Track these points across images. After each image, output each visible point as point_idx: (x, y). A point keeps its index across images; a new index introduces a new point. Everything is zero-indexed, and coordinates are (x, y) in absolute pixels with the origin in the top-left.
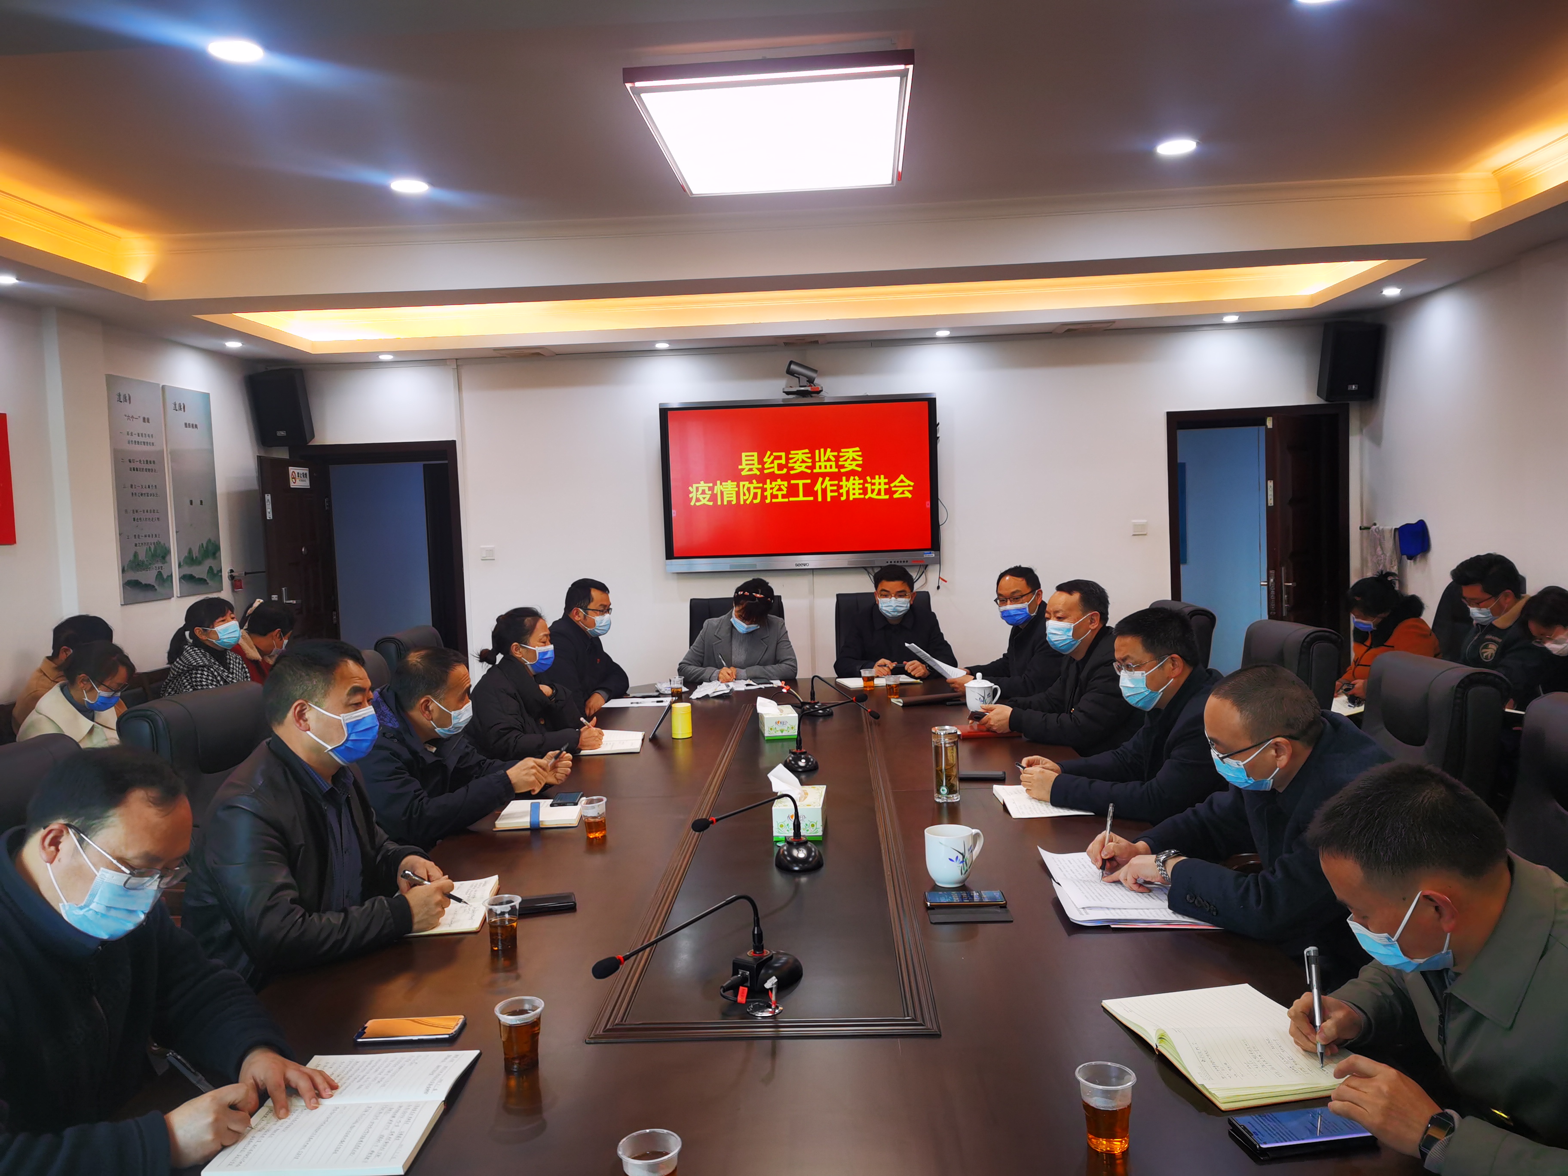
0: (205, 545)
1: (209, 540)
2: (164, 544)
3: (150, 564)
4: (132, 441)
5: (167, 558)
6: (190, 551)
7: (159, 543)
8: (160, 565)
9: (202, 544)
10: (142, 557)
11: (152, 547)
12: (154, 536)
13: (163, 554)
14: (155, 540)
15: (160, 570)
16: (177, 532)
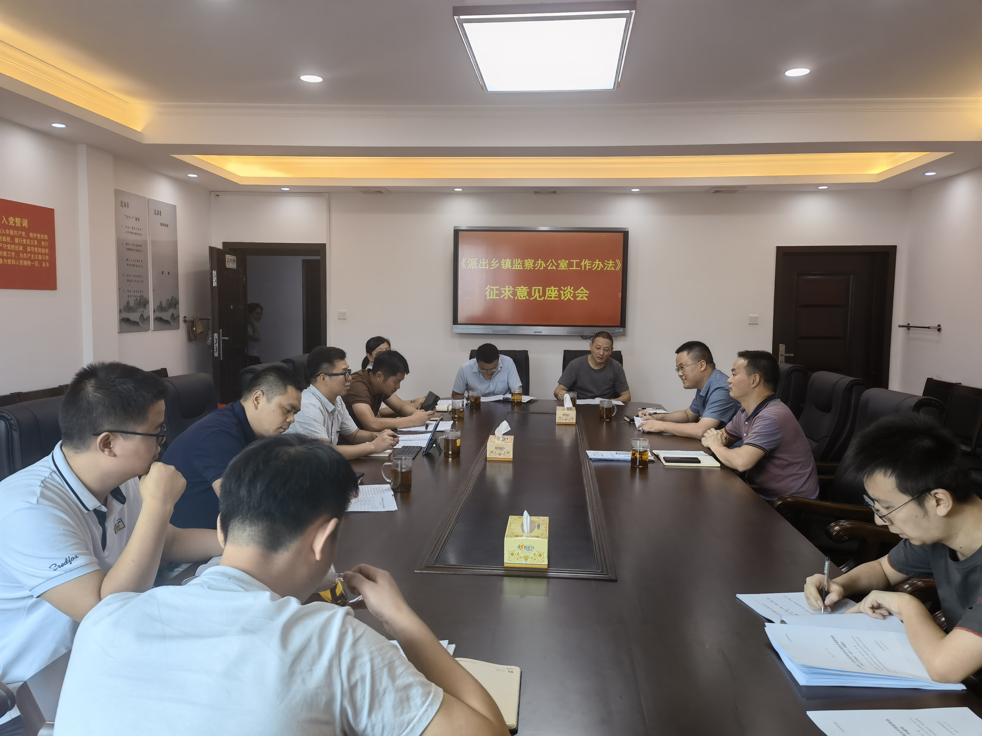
0: (170, 300)
1: (173, 297)
2: (146, 297)
3: (136, 309)
4: (128, 232)
5: (147, 306)
6: (161, 303)
7: (142, 296)
8: (142, 310)
9: (168, 299)
10: (132, 304)
11: (138, 298)
12: (140, 292)
13: (144, 303)
14: (140, 294)
15: (142, 313)
16: (153, 291)
